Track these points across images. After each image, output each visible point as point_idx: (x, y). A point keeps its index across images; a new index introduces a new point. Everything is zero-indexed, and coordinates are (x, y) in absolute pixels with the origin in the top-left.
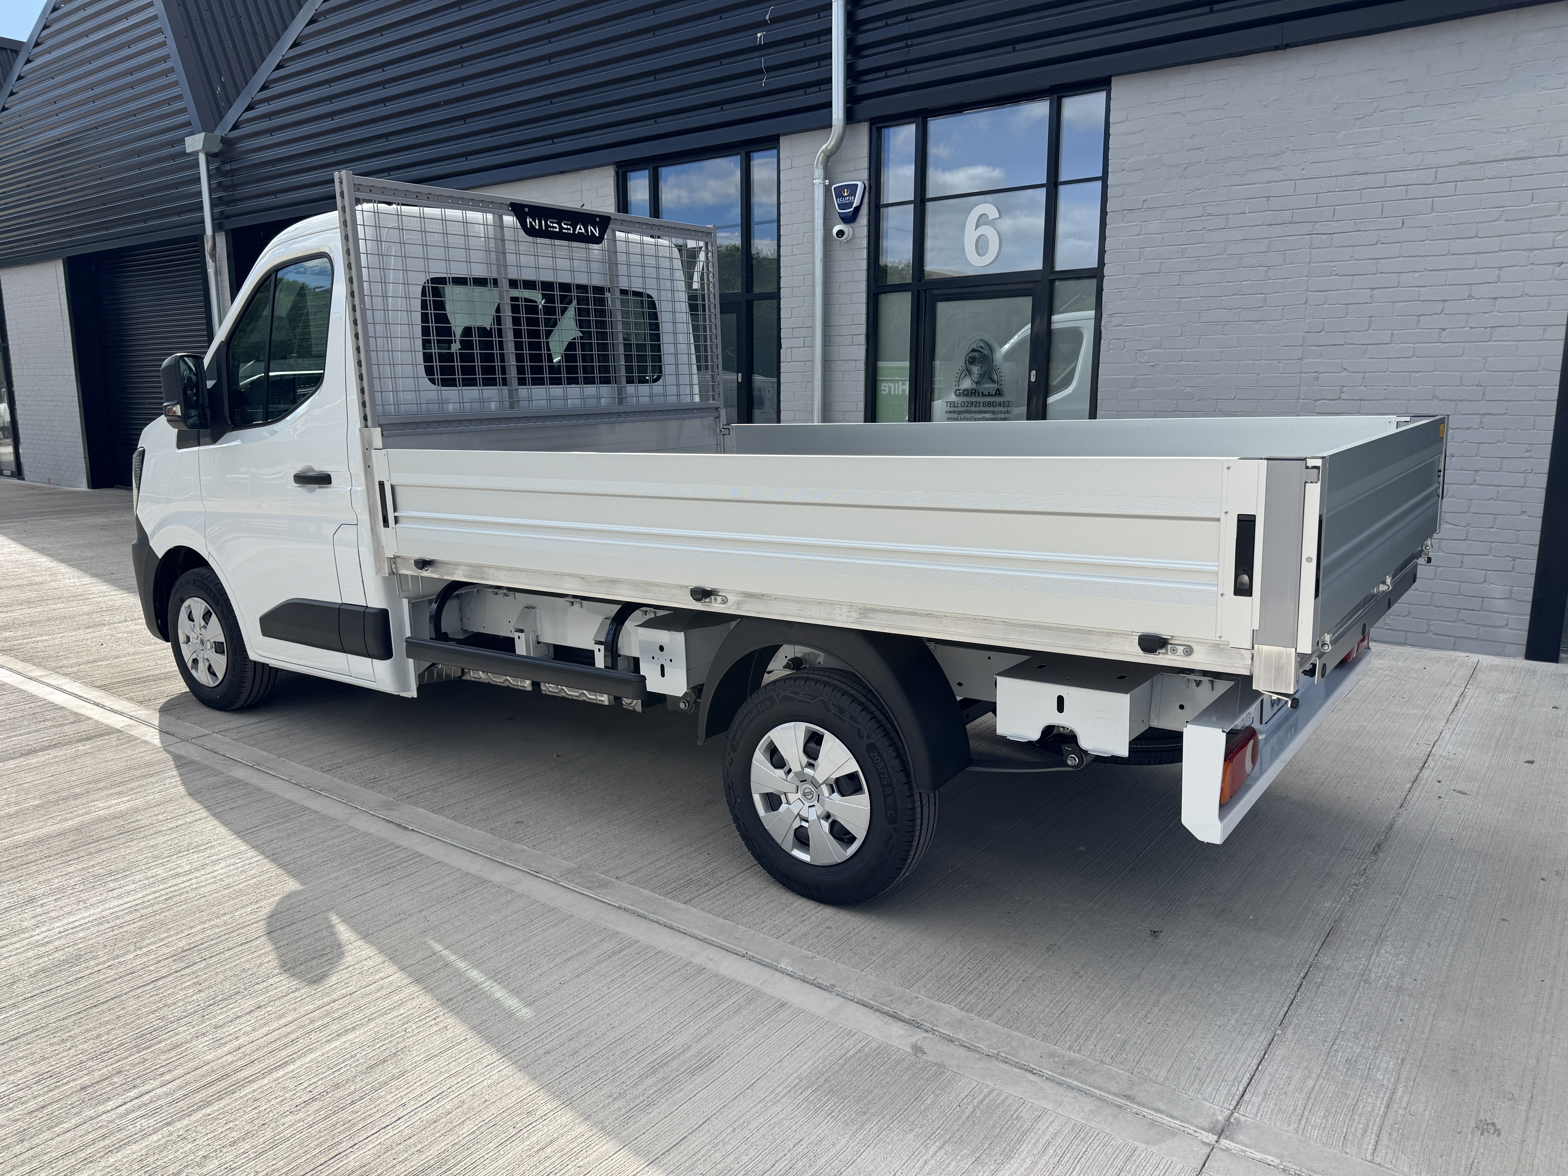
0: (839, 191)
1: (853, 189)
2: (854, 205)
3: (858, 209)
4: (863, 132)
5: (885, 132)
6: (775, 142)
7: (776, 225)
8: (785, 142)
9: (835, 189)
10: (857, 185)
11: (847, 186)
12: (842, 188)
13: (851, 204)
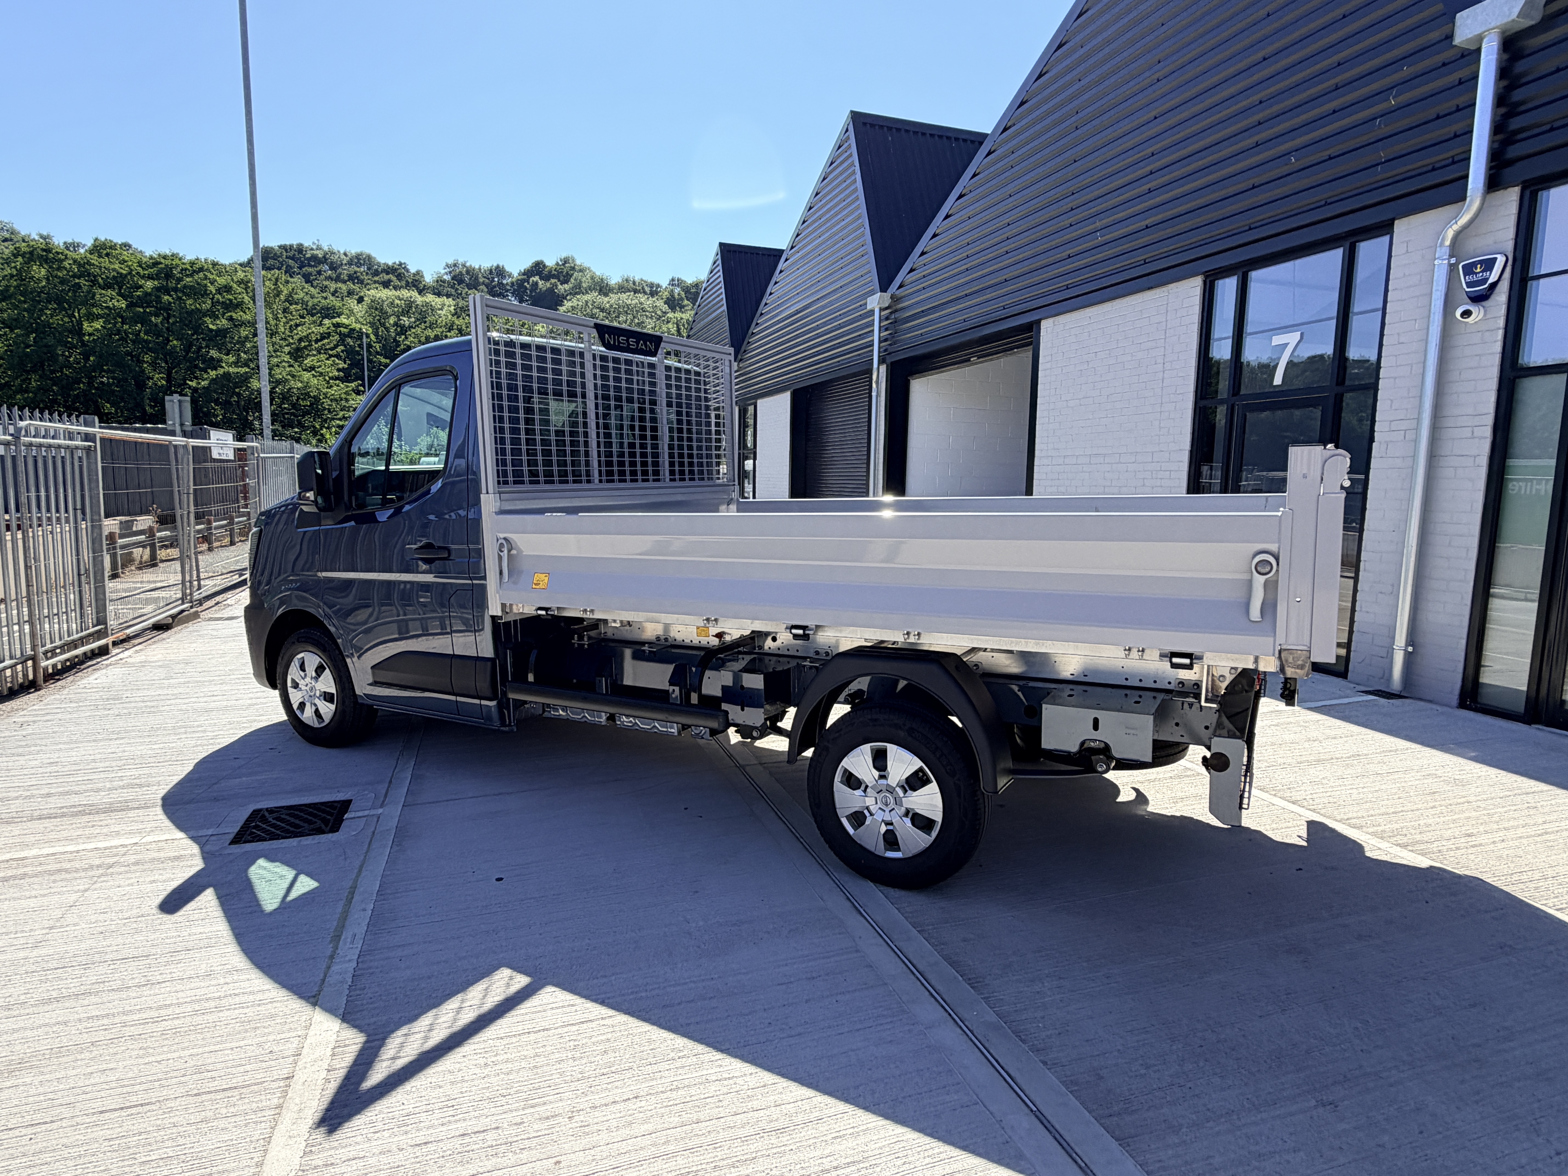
0: (1469, 270)
1: (1489, 265)
2: (1490, 281)
3: (1494, 285)
4: (1510, 199)
5: (1542, 195)
6: (1385, 228)
7: (1380, 313)
8: (1400, 226)
9: (1463, 267)
10: (1496, 259)
11: (1481, 262)
12: (1474, 264)
13: (1485, 280)
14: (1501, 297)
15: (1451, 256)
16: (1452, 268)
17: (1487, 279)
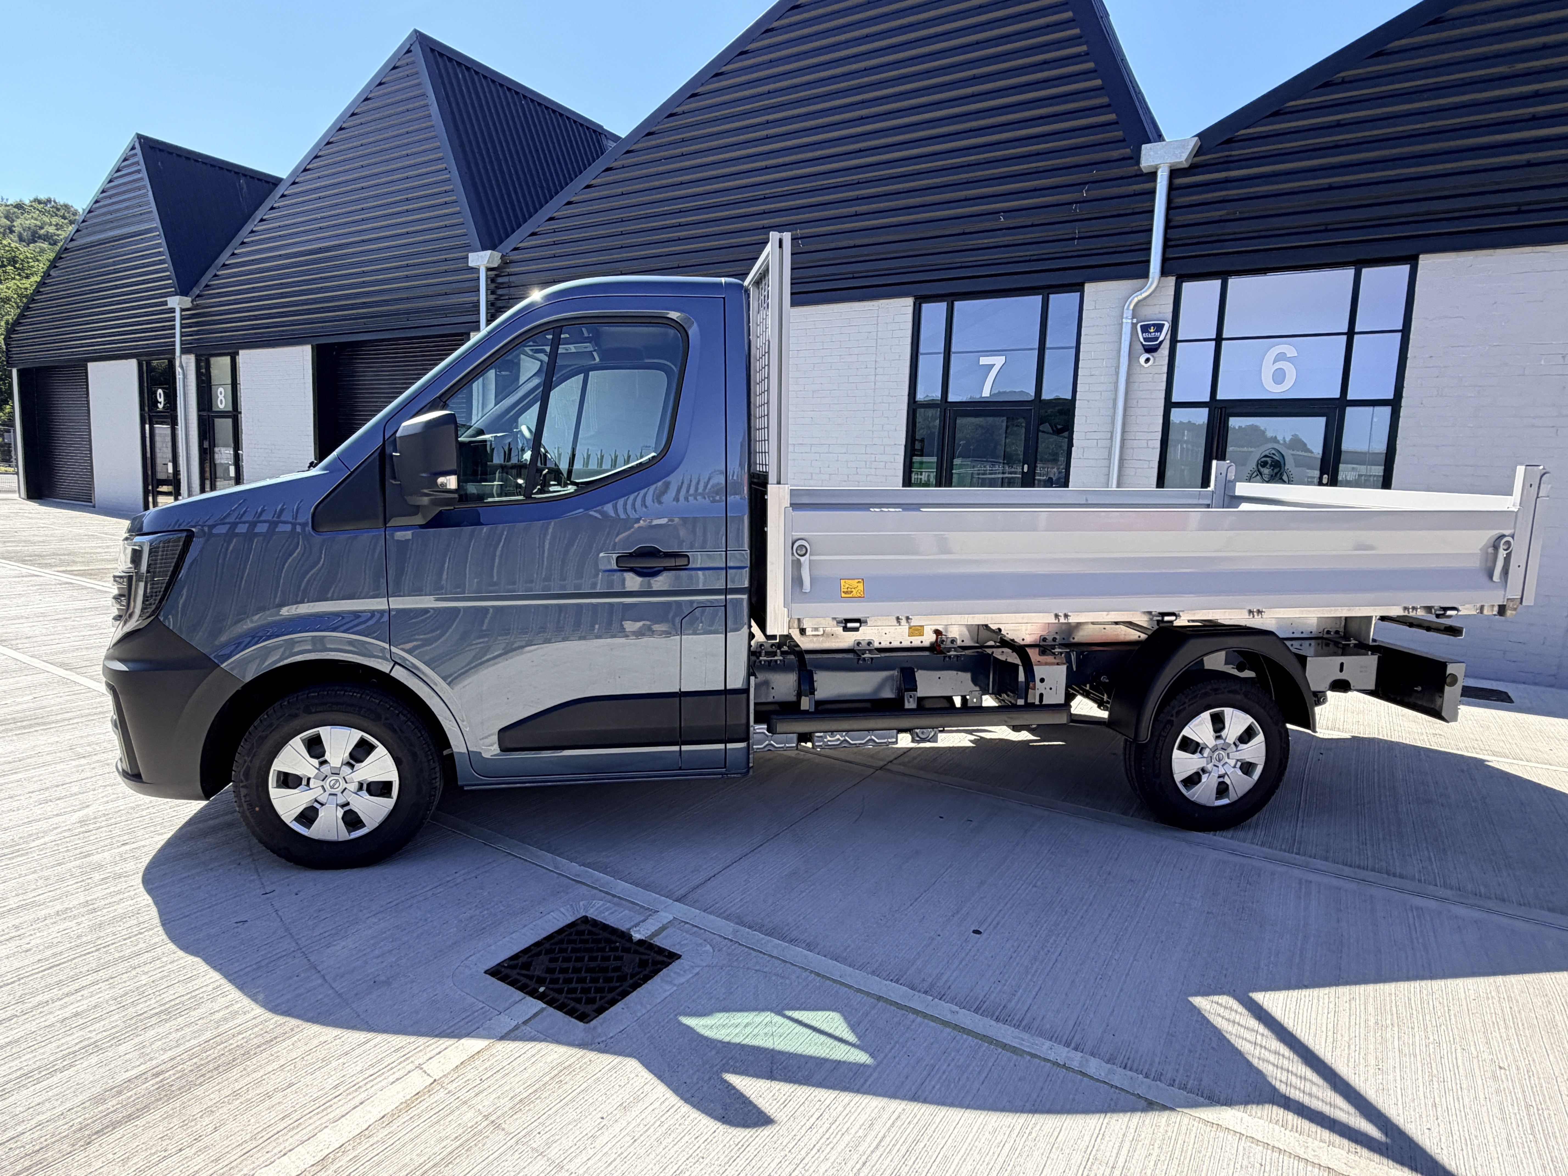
1: (1159, 328)
2: (1160, 339)
3: (1161, 342)
4: (1170, 283)
5: (1185, 285)
6: (1078, 287)
7: (1074, 351)
8: (1090, 288)
9: (1141, 326)
10: (1163, 325)
11: (1154, 325)
12: (1149, 326)
13: (1157, 339)
14: (1164, 351)
15: (1133, 318)
16: (1134, 326)
17: (1158, 338)
